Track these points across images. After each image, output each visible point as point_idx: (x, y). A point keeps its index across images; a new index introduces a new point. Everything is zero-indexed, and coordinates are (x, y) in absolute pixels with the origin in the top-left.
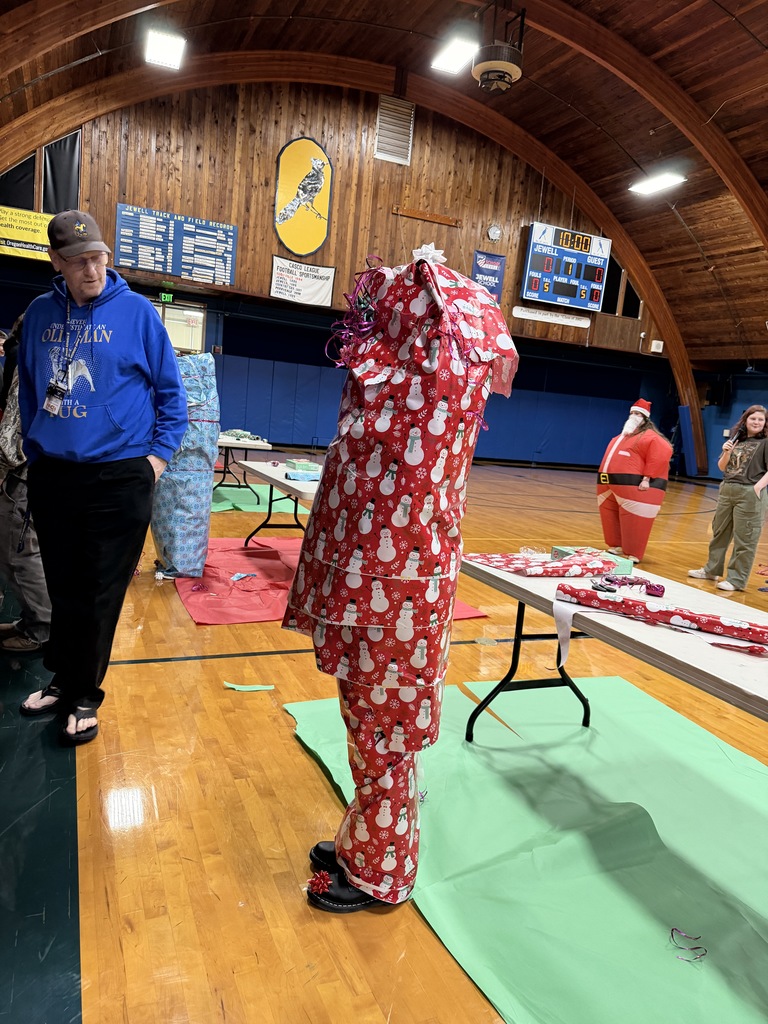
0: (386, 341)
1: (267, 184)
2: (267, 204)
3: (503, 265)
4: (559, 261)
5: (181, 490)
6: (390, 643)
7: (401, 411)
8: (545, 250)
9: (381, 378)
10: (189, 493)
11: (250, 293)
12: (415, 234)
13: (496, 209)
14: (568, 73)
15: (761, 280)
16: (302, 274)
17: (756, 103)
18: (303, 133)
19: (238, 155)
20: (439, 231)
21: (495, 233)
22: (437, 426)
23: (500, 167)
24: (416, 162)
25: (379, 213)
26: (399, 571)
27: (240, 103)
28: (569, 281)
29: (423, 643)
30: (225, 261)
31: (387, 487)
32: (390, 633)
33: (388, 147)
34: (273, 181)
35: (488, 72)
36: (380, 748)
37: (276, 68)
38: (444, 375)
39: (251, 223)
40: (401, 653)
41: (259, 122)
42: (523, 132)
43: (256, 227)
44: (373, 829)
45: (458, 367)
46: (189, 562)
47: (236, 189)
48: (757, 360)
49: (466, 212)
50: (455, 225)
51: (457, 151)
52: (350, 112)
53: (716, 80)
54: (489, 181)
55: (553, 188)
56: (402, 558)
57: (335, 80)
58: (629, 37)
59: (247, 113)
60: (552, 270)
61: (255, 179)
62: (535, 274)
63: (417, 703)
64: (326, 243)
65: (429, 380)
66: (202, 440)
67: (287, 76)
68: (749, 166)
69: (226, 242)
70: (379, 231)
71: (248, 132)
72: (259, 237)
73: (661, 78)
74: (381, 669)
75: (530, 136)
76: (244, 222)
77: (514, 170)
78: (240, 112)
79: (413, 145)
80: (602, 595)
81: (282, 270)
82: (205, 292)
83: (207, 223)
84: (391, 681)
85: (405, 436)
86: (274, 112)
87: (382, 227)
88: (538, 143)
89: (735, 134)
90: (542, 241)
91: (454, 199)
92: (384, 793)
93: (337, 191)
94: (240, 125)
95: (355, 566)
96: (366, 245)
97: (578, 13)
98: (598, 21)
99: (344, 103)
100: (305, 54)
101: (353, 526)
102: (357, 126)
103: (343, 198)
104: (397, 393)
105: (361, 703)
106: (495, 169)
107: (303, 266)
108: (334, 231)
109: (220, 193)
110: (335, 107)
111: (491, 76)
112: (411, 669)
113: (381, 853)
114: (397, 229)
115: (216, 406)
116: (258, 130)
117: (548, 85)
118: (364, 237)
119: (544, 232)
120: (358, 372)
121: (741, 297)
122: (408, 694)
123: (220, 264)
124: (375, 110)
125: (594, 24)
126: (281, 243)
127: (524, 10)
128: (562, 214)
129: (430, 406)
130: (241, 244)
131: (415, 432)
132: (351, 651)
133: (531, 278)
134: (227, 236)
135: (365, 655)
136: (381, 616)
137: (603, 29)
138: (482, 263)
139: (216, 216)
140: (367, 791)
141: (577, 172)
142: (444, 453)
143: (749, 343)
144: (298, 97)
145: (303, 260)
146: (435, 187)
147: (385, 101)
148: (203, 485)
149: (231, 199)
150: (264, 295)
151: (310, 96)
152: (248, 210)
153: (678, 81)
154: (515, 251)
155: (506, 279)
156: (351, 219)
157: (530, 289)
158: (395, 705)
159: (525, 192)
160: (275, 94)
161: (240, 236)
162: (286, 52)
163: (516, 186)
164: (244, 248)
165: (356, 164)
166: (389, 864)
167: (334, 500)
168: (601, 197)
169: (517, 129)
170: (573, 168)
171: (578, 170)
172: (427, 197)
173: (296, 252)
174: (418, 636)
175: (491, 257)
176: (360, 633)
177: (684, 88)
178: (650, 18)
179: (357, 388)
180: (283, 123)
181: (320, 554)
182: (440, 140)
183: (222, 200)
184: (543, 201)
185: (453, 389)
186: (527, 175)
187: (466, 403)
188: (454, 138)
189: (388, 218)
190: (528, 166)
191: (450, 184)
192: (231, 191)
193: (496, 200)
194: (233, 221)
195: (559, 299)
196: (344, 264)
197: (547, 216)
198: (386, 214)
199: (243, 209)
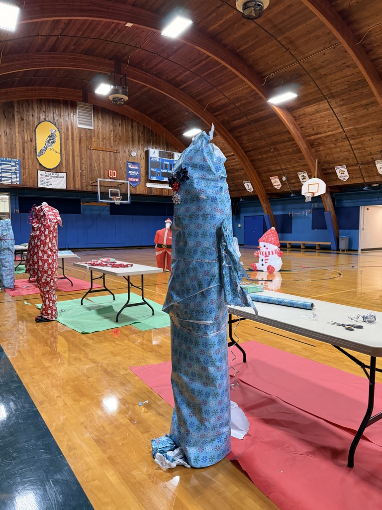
0: (38, 219)
1: (31, 141)
2: (32, 149)
3: (139, 166)
4: (162, 164)
5: (3, 261)
6: (44, 270)
7: (40, 231)
8: (155, 159)
9: (37, 226)
10: (6, 262)
11: (29, 186)
12: (100, 156)
13: (133, 144)
14: (151, 93)
15: (238, 166)
16: (51, 177)
17: (219, 104)
18: (45, 119)
19: (17, 130)
20: (110, 155)
21: (134, 154)
22: (47, 233)
23: (132, 127)
24: (96, 127)
25: (83, 149)
26: (43, 257)
27: (15, 108)
28: (167, 171)
29: (50, 270)
30: (16, 174)
31: (39, 244)
32: (43, 269)
33: (83, 122)
34: (34, 139)
35: (115, 98)
36: (45, 290)
37: (30, 94)
38: (47, 225)
39: (26, 157)
40: (46, 272)
41: (25, 116)
42: (140, 113)
43: (28, 159)
44: (46, 305)
45: (49, 223)
46: (9, 283)
47: (18, 144)
48: (244, 196)
49: (120, 146)
50: (116, 152)
51: (113, 122)
52: (65, 109)
53: (203, 96)
54: (128, 133)
55: (156, 134)
56: (43, 255)
57: (56, 97)
58: (169, 82)
59: (19, 112)
60: (160, 167)
61: (26, 139)
62: (153, 170)
63: (50, 281)
64: (61, 163)
65: (45, 225)
66: (9, 245)
67: (35, 97)
68: (223, 125)
69: (16, 166)
70: (83, 156)
71: (20, 120)
72: (30, 163)
73: (183, 95)
74: (43, 275)
75: (143, 114)
76: (23, 157)
77: (138, 128)
78: (16, 112)
79: (94, 121)
80: (96, 263)
81: (42, 175)
82: (9, 188)
83: (6, 159)
84: (45, 277)
85: (41, 235)
86: (31, 111)
87: (85, 155)
88: (147, 117)
89: (215, 114)
90: (154, 156)
91: (114, 141)
92: (46, 298)
93: (63, 141)
94: (16, 117)
95: (35, 257)
96: (79, 163)
97: (147, 74)
98: (156, 76)
99: (62, 106)
100: (42, 87)
101: (34, 251)
102: (69, 114)
103: (66, 144)
104: (39, 228)
105: (40, 282)
106: (130, 128)
107: (52, 173)
108: (64, 158)
109: (11, 146)
110: (58, 108)
111: (117, 100)
112: (48, 275)
113: (48, 309)
114: (91, 155)
115: (12, 235)
116: (25, 119)
117: (144, 96)
118: (77, 159)
119: (154, 152)
120: (33, 225)
121: (233, 173)
122: (48, 279)
123: (14, 175)
124: (76, 108)
125: (155, 77)
126: (40, 164)
127: (126, 75)
128: (161, 144)
129: (45, 230)
130: (22, 166)
131: (43, 234)
132: (37, 273)
133: (151, 171)
134: (16, 164)
135: (39, 273)
136: (41, 266)
137: (158, 79)
138: (130, 166)
139: (10, 156)
140: (44, 299)
141: (164, 127)
142: (48, 237)
143: (239, 190)
144: (41, 105)
145: (51, 171)
146: (105, 136)
147: (79, 104)
148: (11, 259)
149: (16, 148)
150: (36, 186)
151: (46, 104)
152: (24, 152)
153: (191, 96)
154: (144, 160)
155: (141, 172)
156: (71, 152)
157: (152, 175)
158: (46, 282)
159: (144, 136)
160: (30, 104)
161: (22, 163)
162: (34, 87)
163: (140, 134)
164: (24, 168)
165: (70, 130)
166: (49, 312)
167: (31, 247)
168: (175, 136)
169: (137, 112)
170: (163, 126)
171: (165, 126)
172: (103, 141)
173: (48, 168)
174: (49, 268)
175: (134, 164)
176: (38, 269)
177: (194, 98)
178: (174, 76)
179: (33, 228)
180: (36, 115)
181: (29, 257)
182: (105, 117)
183: (12, 149)
184: (152, 139)
185: (49, 227)
186: (144, 130)
187: (52, 229)
188: (111, 117)
189: (87, 151)
190: (144, 126)
191: (112, 135)
192: (15, 145)
193: (133, 141)
194: (18, 157)
195: (164, 179)
196: (70, 171)
197: (155, 145)
198: (86, 150)
199: (22, 152)
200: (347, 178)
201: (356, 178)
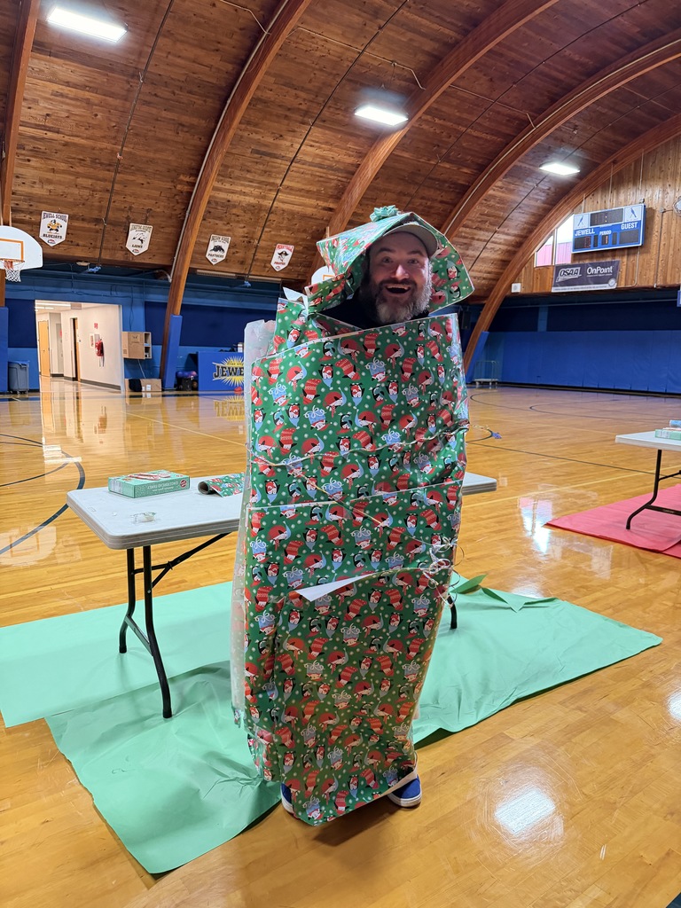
200: (58, 241)
201: (78, 245)
